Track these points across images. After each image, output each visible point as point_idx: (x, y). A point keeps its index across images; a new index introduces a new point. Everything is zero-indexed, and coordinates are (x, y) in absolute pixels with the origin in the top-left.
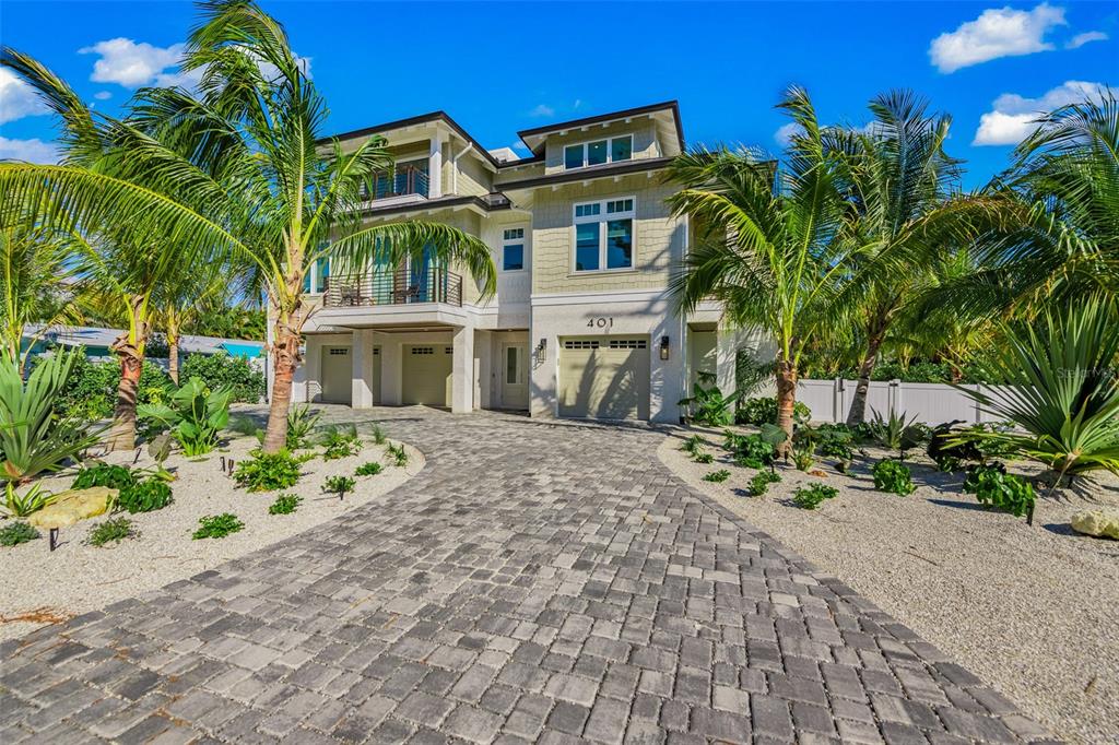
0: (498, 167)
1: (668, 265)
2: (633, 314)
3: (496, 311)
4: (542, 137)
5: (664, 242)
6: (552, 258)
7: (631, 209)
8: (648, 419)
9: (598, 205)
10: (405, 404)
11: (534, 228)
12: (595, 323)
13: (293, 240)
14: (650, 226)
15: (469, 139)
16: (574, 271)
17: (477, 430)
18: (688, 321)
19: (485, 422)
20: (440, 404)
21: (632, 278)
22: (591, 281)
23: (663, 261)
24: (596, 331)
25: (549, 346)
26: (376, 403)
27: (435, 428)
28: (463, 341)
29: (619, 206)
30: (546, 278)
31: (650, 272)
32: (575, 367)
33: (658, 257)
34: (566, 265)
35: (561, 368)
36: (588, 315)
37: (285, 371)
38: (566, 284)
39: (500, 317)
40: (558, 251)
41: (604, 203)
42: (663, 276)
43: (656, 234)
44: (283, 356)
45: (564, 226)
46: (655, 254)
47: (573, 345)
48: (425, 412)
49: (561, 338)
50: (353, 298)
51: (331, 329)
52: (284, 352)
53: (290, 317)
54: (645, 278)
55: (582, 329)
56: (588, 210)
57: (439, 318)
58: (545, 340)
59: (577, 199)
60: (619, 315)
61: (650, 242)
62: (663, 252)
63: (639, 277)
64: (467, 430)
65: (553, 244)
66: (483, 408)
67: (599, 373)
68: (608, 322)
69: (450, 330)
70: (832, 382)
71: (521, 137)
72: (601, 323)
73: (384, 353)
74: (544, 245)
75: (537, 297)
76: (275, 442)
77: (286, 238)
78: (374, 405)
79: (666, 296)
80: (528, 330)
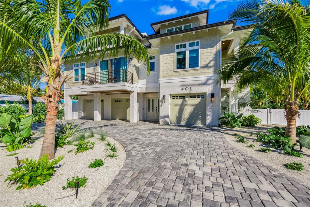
0: (143, 38)
1: (214, 66)
2: (199, 85)
3: (145, 86)
4: (159, 25)
5: (212, 57)
6: (167, 65)
7: (198, 45)
8: (205, 125)
9: (185, 44)
10: (112, 119)
11: (160, 54)
12: (184, 89)
13: (55, 40)
14: (206, 51)
15: (134, 26)
16: (176, 70)
17: (143, 132)
18: (221, 88)
19: (143, 127)
20: (124, 119)
21: (199, 71)
22: (182, 73)
23: (212, 64)
24: (185, 92)
25: (166, 98)
26: (103, 119)
27: (125, 130)
28: (133, 97)
29: (194, 44)
30: (165, 73)
31: (206, 69)
32: (176, 105)
33: (209, 63)
34: (173, 67)
35: (170, 106)
36: (182, 86)
37: (52, 110)
38: (172, 74)
39: (146, 88)
40: (170, 62)
41: (187, 44)
42: (212, 70)
43: (208, 54)
44: (50, 102)
45: (172, 53)
46: (208, 62)
47: (175, 97)
48: (120, 122)
49: (170, 95)
50: (93, 81)
51: (86, 93)
52: (51, 99)
53: (54, 81)
54: (204, 71)
55: (179, 91)
56: (181, 46)
57: (125, 88)
58: (165, 96)
59: (176, 42)
60: (194, 85)
61: (206, 57)
62: (211, 61)
63: (202, 71)
64: (138, 131)
65: (168, 60)
66: (140, 120)
67: (186, 107)
68: (189, 88)
69: (128, 93)
70: (266, 110)
71: (152, 26)
72: (187, 89)
73: (105, 102)
74: (164, 60)
75: (161, 80)
76: (47, 147)
77: (51, 39)
78: (102, 120)
79: (213, 78)
80: (158, 93)
